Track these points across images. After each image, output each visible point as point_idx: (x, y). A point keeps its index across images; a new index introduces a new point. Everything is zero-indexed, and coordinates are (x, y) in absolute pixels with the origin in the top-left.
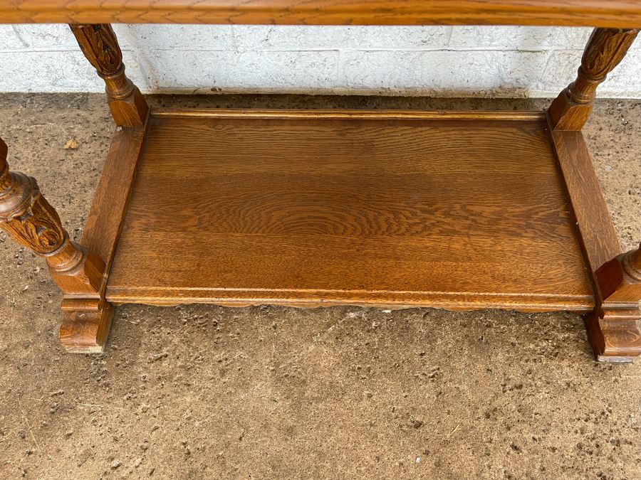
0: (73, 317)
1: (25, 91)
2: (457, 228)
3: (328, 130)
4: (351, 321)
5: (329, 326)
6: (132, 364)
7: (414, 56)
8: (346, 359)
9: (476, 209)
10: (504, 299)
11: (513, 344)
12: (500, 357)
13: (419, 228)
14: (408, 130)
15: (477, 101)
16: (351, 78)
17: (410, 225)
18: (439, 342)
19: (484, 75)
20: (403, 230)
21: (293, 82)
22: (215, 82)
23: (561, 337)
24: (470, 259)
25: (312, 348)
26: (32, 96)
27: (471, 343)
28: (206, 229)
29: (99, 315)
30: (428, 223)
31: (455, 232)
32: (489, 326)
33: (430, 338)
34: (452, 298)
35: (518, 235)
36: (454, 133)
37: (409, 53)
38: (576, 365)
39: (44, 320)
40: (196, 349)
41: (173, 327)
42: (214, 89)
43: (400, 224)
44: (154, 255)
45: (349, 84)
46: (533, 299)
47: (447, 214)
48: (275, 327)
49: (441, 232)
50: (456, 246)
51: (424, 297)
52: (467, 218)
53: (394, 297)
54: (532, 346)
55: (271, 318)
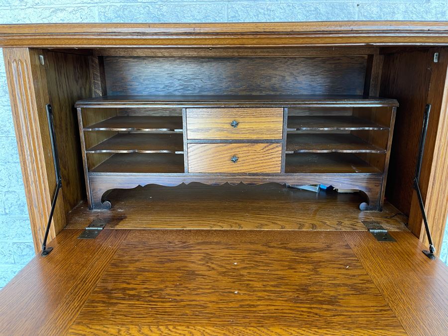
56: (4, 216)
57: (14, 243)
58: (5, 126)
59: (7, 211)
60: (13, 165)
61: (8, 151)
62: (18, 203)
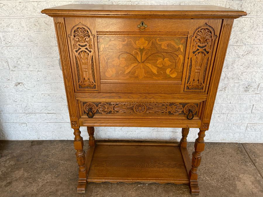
0: (80, 184)
1: (67, 140)
2: (161, 166)
3: (134, 147)
4: (139, 187)
5: (134, 188)
6: (91, 195)
7: (151, 132)
8: (138, 195)
9: (165, 163)
10: (171, 180)
11: (174, 191)
12: (171, 194)
13: (153, 166)
14: (151, 147)
15: (166, 142)
16: (139, 137)
17: (151, 166)
18: (158, 191)
19: (167, 137)
20: (150, 166)
22: (109, 137)
23: (184, 190)
24: (163, 172)
25: (130, 192)
26: (68, 141)
27: (165, 191)
28: (108, 166)
29: (85, 183)
30: (155, 165)
31: (160, 167)
32: (169, 188)
33: (156, 190)
34: (160, 180)
35: (174, 168)
36: (160, 148)
37: (150, 132)
38: (187, 196)
39: (71, 187)
40: (105, 192)
41: (100, 188)
42: (108, 139)
43: (149, 165)
44: (97, 171)
46: (176, 180)
47: (159, 164)
48: (122, 188)
49: (157, 167)
50: (161, 170)
51: (154, 180)
52: (163, 165)
53: (148, 180)
54: (178, 192)
55: (121, 186)
56: (37, 82)
57: (42, 94)
58: (35, 41)
59: (38, 80)
60: (40, 59)
61: (38, 53)
62: (44, 76)
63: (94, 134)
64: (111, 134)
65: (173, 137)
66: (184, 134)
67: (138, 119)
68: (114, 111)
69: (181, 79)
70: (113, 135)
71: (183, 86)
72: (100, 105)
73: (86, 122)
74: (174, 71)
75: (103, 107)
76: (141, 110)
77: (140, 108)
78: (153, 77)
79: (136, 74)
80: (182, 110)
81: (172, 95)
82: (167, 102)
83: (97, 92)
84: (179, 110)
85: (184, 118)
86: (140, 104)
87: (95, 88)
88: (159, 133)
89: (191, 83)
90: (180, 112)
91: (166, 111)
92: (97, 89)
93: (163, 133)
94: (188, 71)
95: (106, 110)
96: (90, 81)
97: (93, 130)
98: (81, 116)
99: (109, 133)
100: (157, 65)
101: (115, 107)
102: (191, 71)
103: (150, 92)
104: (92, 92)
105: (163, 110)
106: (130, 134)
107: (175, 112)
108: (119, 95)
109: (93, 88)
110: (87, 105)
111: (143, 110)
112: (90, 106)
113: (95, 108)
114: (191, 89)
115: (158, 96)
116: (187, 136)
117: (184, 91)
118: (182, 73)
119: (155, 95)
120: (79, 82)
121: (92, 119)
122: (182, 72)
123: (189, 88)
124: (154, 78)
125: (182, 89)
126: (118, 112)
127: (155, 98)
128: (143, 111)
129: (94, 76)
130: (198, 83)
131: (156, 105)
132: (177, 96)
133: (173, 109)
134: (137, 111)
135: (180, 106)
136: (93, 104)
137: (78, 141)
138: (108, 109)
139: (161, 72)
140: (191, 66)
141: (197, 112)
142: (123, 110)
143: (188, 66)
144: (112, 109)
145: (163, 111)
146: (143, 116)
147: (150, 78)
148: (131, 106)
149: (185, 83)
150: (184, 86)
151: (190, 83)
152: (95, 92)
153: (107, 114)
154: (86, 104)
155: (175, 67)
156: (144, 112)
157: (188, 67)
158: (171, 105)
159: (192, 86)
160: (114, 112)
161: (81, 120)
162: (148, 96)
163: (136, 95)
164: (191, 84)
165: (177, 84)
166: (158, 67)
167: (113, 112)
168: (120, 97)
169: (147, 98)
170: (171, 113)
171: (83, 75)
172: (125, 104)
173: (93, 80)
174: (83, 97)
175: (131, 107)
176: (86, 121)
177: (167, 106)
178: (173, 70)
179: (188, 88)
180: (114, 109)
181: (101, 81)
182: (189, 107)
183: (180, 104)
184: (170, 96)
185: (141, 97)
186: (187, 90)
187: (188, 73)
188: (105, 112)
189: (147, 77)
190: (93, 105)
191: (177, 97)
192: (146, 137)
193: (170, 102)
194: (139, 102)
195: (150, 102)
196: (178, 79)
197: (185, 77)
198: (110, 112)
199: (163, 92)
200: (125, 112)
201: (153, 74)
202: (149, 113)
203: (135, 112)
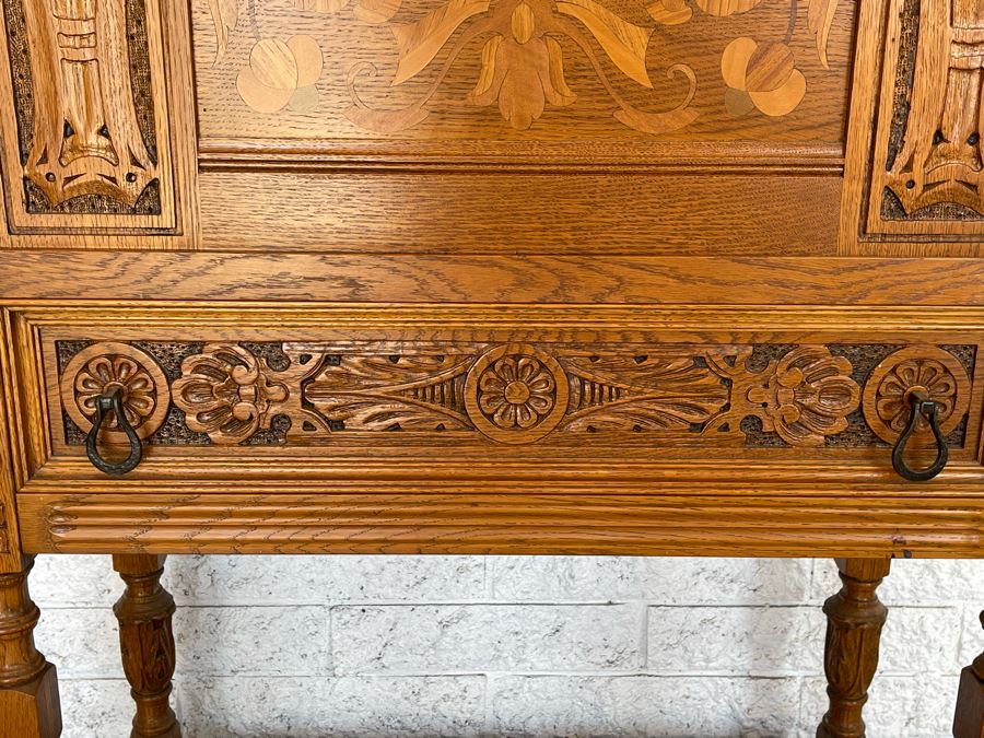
7: (599, 683)
16: (506, 719)
19: (712, 716)
21: (414, 726)
22: (289, 728)
37: (590, 679)
45: (503, 731)
63: (169, 688)
64: (301, 701)
65: (756, 714)
66: (847, 674)
67: (501, 487)
68: (308, 416)
69: (837, 129)
70: (321, 705)
71: (858, 187)
72: (196, 370)
73: (76, 515)
74: (785, 61)
75: (216, 384)
76: (524, 406)
77: (516, 391)
78: (618, 116)
79: (479, 91)
80: (853, 405)
81: (773, 267)
82: (735, 338)
83: (173, 242)
84: (826, 405)
85: (868, 473)
86: (517, 357)
87: (155, 210)
88: (656, 684)
89: (919, 160)
90: (840, 425)
91: (724, 418)
92: (166, 220)
93: (682, 691)
94: (891, 61)
95: (243, 409)
96: (111, 149)
97: (160, 652)
98: (39, 458)
99: (286, 689)
100: (650, 11)
101: (321, 385)
102: (913, 60)
103: (597, 244)
104: (131, 241)
105: (701, 410)
106: (446, 698)
107: (798, 426)
108: (349, 272)
109: (134, 212)
110: (92, 367)
111: (542, 408)
112: (115, 375)
113: (154, 393)
114: (914, 216)
115: (659, 280)
116: (864, 698)
117: (863, 230)
118: (842, 83)
119: (632, 266)
120: (24, 157)
121: (125, 485)
122: (843, 72)
123: (905, 202)
124: (628, 117)
125: (848, 213)
126: (338, 425)
127: (636, 291)
128: (541, 417)
129: (150, 106)
130: (971, 162)
131: (646, 359)
132: (814, 273)
133: (773, 399)
134: (490, 417)
135: (835, 371)
136: (142, 356)
137: (13, 686)
138: (255, 399)
139: (684, 68)
140: (918, 13)
141: (966, 416)
142: (378, 409)
143: (894, 14)
144: (295, 397)
145: (697, 417)
146: (543, 460)
147: (590, 125)
148: (447, 374)
149: (871, 161)
150: (867, 193)
151: (908, 167)
152: (157, 242)
153: (248, 442)
154: (78, 360)
155: (791, 28)
156: (551, 421)
157: (895, 25)
158: (765, 365)
159: (927, 187)
160: (307, 426)
161: (38, 497)
162: (580, 274)
163: (481, 264)
164: (918, 173)
165: (813, 169)
166: (658, 27)
167: (296, 428)
168: (351, 282)
169: (577, 295)
170: (767, 427)
171: (53, 98)
172: (395, 359)
173: (138, 139)
174: (59, 285)
175: (442, 383)
176: (76, 502)
177: (731, 373)
178: (772, 53)
179: (895, 207)
180: (305, 404)
181: (204, 144)
182: (906, 378)
183: (836, 347)
184: (753, 272)
185: (521, 284)
186: (888, 227)
187: (890, 78)
188: (237, 423)
189: (568, 114)
190: (140, 367)
191: (809, 279)
192: (562, 719)
193: (755, 335)
194: (513, 333)
195: (599, 341)
196: (812, 134)
197: (867, 114)
198: (276, 430)
199: (695, 245)
200: (396, 427)
201: (620, 91)
202: (591, 429)
203: (473, 428)
